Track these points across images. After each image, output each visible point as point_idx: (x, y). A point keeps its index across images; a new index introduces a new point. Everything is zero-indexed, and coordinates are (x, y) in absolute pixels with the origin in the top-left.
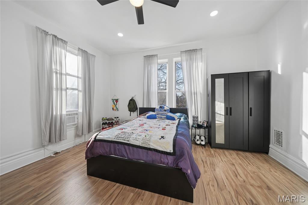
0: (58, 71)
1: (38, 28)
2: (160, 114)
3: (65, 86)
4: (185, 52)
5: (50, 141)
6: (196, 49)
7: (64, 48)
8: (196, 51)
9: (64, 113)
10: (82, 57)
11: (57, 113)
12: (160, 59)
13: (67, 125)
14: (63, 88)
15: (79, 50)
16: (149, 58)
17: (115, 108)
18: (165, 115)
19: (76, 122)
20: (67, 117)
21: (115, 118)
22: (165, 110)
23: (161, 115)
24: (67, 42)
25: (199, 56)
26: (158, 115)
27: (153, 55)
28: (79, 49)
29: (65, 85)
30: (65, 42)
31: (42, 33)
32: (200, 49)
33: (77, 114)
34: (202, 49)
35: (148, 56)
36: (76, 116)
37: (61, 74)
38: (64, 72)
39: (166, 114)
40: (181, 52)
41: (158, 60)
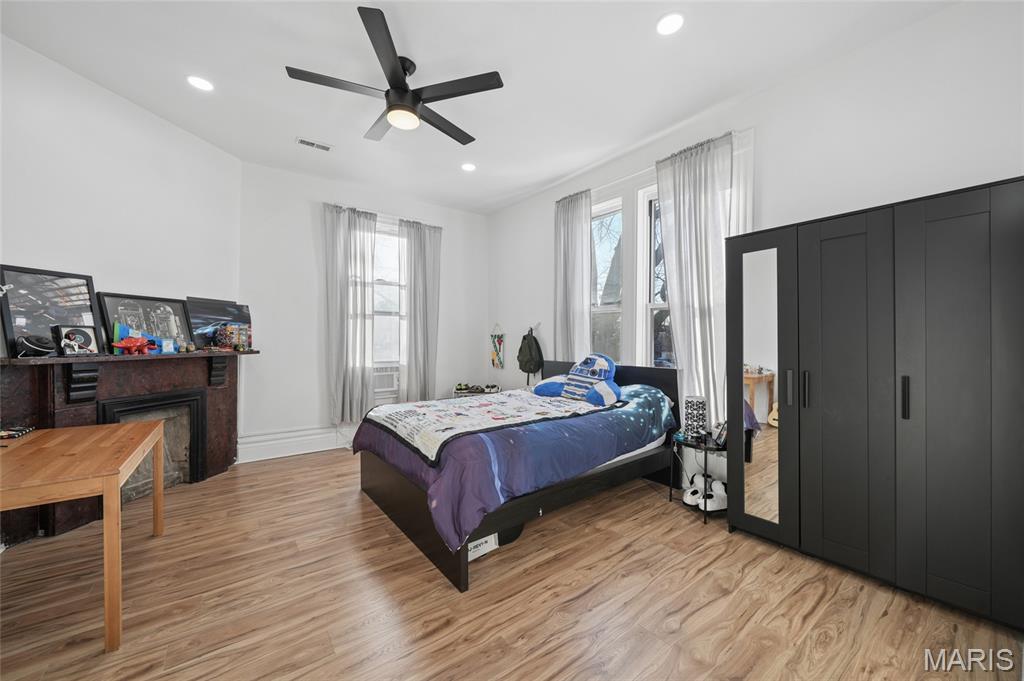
0: (358, 280)
1: (326, 205)
2: (574, 383)
3: (371, 309)
4: (669, 161)
5: (342, 420)
6: (708, 141)
7: (370, 230)
8: (709, 149)
9: (369, 364)
10: (409, 237)
11: (354, 364)
12: (599, 201)
13: (376, 390)
14: (367, 313)
15: (400, 225)
16: (569, 204)
17: (496, 361)
18: (587, 388)
19: (395, 388)
20: (375, 374)
21: (488, 387)
22: (594, 373)
23: (576, 386)
24: (376, 215)
25: (719, 163)
26: (568, 384)
27: (577, 194)
28: (401, 221)
29: (371, 305)
30: (371, 216)
31: (332, 212)
32: (725, 136)
33: (397, 369)
34: (730, 134)
35: (565, 198)
36: (395, 374)
37: (364, 284)
38: (369, 279)
39: (592, 384)
40: (658, 163)
41: (593, 207)
